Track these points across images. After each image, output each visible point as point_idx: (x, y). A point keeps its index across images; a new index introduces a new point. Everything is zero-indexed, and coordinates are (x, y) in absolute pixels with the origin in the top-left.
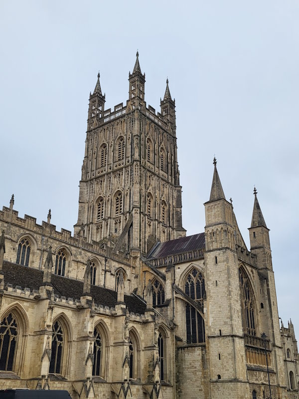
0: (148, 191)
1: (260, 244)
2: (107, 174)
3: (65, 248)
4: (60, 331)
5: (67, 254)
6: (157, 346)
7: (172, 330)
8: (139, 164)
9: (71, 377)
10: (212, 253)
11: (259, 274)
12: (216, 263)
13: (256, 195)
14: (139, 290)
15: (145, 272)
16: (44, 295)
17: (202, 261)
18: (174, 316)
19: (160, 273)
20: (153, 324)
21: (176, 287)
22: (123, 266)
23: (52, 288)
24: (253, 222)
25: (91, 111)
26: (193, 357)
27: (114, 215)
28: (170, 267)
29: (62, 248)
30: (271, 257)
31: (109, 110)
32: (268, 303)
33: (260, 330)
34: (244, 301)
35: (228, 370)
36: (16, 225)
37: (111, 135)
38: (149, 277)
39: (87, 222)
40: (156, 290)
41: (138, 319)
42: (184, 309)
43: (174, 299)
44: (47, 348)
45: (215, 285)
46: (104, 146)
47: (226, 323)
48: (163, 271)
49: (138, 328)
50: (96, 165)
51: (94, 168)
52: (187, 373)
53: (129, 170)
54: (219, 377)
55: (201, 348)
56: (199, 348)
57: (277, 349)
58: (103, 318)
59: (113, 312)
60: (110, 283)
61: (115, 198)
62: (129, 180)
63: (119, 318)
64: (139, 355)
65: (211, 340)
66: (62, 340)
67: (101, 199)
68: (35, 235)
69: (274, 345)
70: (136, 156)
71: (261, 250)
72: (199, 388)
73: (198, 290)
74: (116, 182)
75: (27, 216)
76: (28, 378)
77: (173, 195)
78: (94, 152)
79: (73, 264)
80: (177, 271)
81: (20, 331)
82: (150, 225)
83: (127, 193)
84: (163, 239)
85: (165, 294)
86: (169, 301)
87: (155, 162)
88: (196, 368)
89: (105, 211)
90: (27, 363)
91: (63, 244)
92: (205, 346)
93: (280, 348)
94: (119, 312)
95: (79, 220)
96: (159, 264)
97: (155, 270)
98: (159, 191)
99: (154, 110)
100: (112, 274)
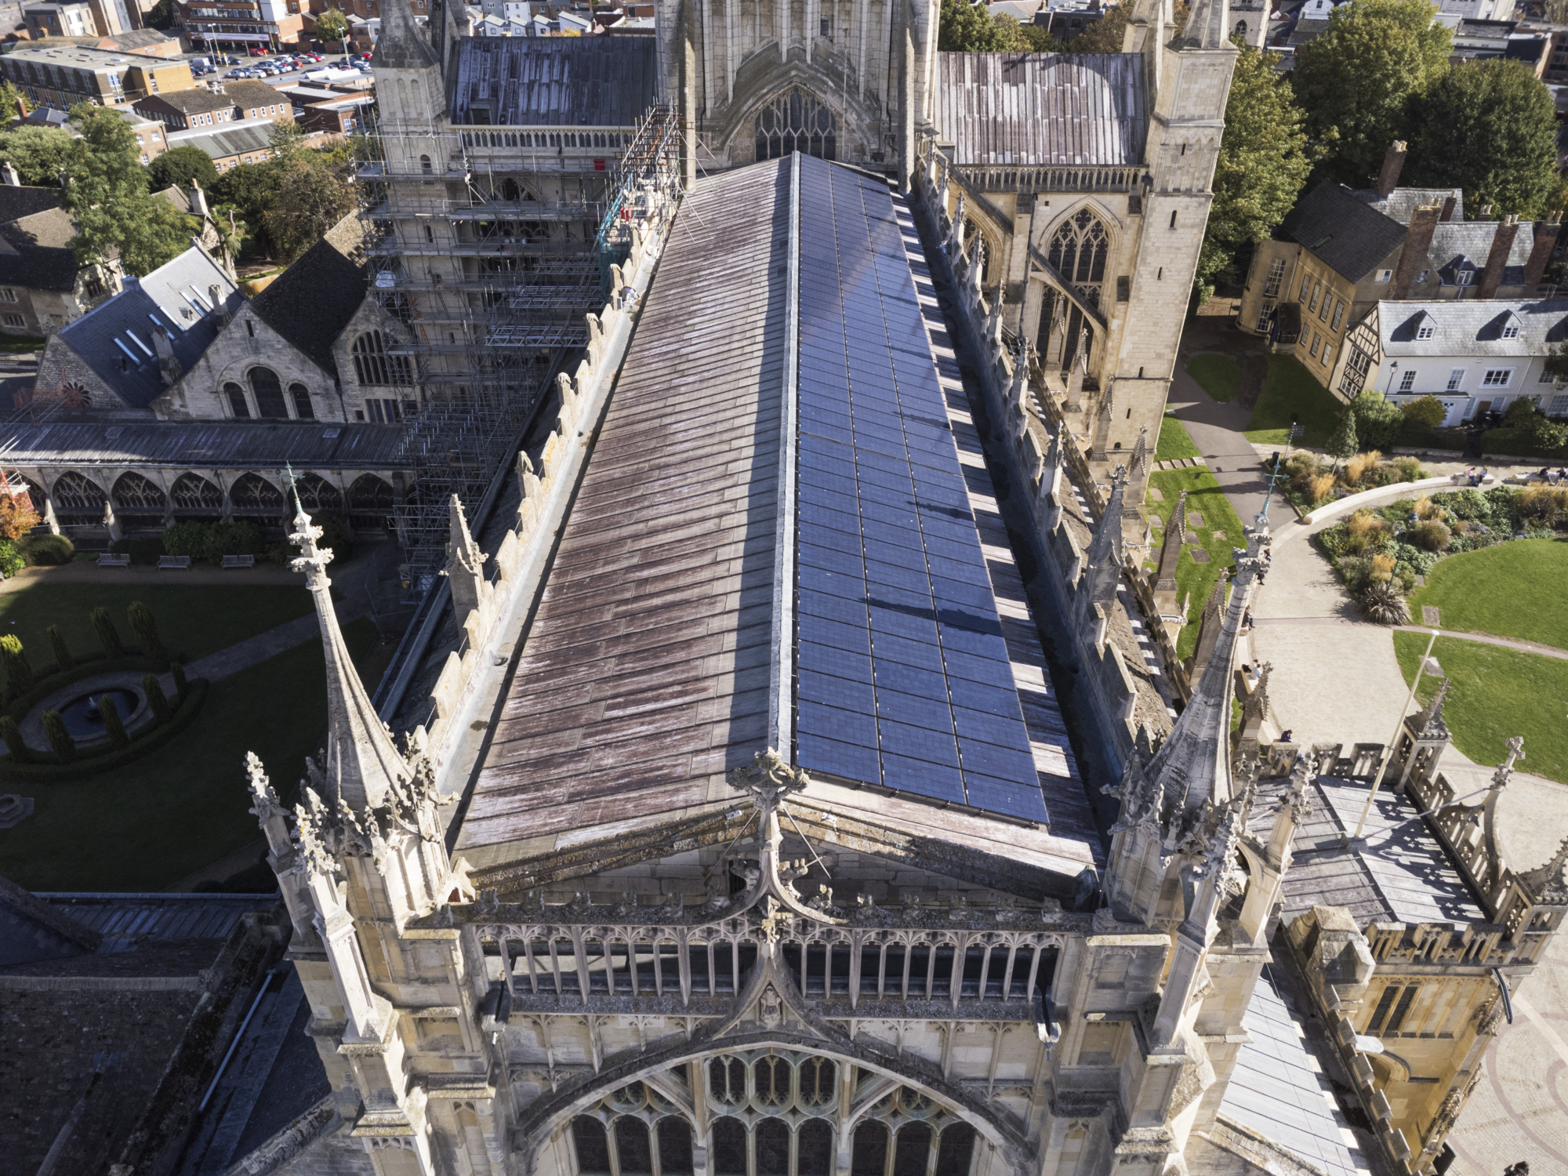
10: (1169, 199)
12: (1172, 226)
19: (991, 205)
21: (1035, 250)
28: (1029, 202)
43: (1026, 283)
45: (1156, 276)
47: (1159, 356)
65: (1115, 383)
80: (1040, 207)
86: (1019, 288)
96: (988, 182)
97: (978, 196)
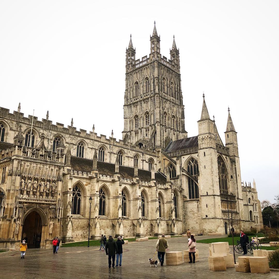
0: (164, 111)
1: (231, 141)
2: (140, 101)
3: (122, 150)
4: (124, 196)
5: (123, 153)
6: (173, 201)
7: (181, 192)
8: (158, 96)
9: (131, 218)
10: (202, 150)
11: (230, 159)
12: (205, 156)
13: (229, 112)
14: (162, 169)
15: (164, 159)
16: (116, 179)
17: (197, 154)
18: (182, 184)
19: (173, 160)
20: (170, 190)
21: (182, 168)
22: (152, 157)
23: (120, 175)
24: (227, 128)
25: (127, 60)
26: (192, 206)
27: (145, 126)
28: (179, 158)
29: (120, 150)
30: (238, 149)
31: (139, 60)
32: (235, 176)
33: (230, 190)
34: (221, 175)
35: (211, 213)
36: (97, 141)
37: (141, 76)
38: (167, 163)
39: (130, 130)
40: (171, 170)
41: (163, 187)
42: (187, 180)
43: (181, 175)
44: (120, 204)
45: (204, 168)
46: (137, 83)
47: (210, 189)
48: (175, 159)
49: (162, 191)
50: (133, 95)
51: (132, 98)
52: (189, 214)
53: (153, 99)
54: (207, 216)
55: (197, 201)
56: (195, 201)
57: (239, 200)
58: (145, 188)
59: (150, 185)
60: (146, 167)
61: (145, 116)
62: (153, 105)
63: (153, 187)
64: (164, 206)
65: (202, 197)
66: (125, 200)
67: (137, 116)
68: (106, 145)
69: (238, 199)
70: (157, 91)
71: (232, 145)
72: (196, 222)
73: (195, 170)
74: (145, 106)
75: (102, 135)
76: (112, 218)
77: (179, 111)
78: (131, 87)
79: (126, 158)
80: (182, 159)
81: (106, 197)
82: (166, 131)
83: (152, 113)
84: (174, 139)
85: (176, 172)
86: (179, 176)
87: (168, 92)
88: (194, 211)
89: (140, 123)
90: (111, 212)
91: (120, 148)
92: (199, 200)
93: (241, 199)
94: (153, 185)
95: (125, 128)
96: (172, 155)
97: (170, 158)
98: (171, 110)
99: (166, 58)
100: (146, 162)
